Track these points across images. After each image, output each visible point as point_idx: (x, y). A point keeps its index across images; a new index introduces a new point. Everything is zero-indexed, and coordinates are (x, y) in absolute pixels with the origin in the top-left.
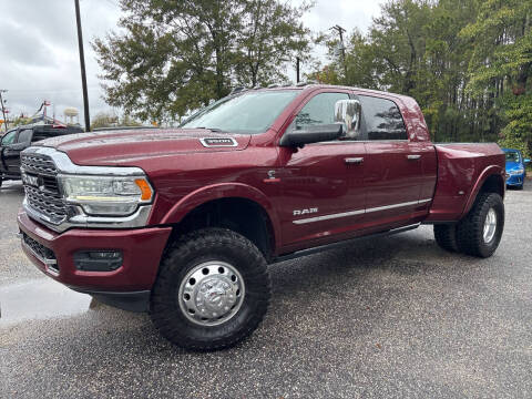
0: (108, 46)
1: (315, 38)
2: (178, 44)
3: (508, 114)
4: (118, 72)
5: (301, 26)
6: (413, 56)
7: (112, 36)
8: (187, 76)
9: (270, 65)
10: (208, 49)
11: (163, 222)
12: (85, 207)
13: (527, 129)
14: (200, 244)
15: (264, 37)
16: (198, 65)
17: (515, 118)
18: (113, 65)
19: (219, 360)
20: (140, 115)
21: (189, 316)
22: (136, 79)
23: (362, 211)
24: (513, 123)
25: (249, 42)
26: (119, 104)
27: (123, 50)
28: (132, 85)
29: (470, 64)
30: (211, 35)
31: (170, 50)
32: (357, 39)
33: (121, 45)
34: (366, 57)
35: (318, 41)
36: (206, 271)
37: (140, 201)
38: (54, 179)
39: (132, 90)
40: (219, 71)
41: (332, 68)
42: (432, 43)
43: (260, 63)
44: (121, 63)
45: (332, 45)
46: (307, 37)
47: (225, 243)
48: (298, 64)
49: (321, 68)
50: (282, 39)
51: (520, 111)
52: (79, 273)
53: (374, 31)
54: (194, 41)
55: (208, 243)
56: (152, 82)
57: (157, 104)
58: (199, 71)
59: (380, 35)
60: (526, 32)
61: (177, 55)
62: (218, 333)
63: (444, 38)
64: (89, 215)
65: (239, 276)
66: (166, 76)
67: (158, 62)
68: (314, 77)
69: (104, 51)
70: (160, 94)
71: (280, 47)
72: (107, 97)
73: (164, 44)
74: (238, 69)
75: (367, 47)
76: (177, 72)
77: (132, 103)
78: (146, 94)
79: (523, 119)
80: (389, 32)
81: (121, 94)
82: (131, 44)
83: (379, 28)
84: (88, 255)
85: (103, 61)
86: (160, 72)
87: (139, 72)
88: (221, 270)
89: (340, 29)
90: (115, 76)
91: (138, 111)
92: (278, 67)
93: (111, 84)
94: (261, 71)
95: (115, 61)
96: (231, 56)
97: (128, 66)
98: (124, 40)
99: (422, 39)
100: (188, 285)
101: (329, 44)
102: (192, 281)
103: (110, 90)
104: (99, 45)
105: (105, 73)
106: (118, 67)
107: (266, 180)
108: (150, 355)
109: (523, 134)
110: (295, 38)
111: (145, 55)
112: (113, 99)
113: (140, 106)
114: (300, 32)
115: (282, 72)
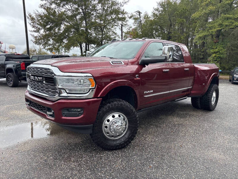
0: (35, 17)
1: (129, 16)
2: (68, 17)
3: (212, 51)
4: (39, 29)
5: (124, 10)
6: (171, 25)
7: (37, 13)
8: (71, 32)
9: (109, 27)
10: (81, 19)
11: (99, 96)
12: (66, 90)
13: (220, 57)
14: (112, 105)
15: (106, 15)
16: (77, 27)
17: (214, 53)
18: (37, 26)
19: (119, 153)
20: (49, 49)
21: (106, 135)
22: (47, 32)
23: (168, 92)
24: (214, 55)
25: (100, 17)
26: (40, 44)
27: (42, 19)
28: (46, 35)
29: (196, 29)
30: (82, 13)
31: (64, 20)
32: (146, 17)
33: (40, 16)
34: (151, 25)
35: (130, 18)
36: (113, 117)
37: (90, 87)
38: (52, 78)
39: (46, 38)
40: (86, 30)
41: (135, 29)
42: (179, 20)
43: (105, 27)
44: (41, 25)
45: (136, 19)
46: (126, 16)
47: (121, 104)
48: (122, 27)
49: (131, 29)
50: (115, 16)
51: (217, 50)
52: (63, 118)
53: (154, 14)
54: (75, 16)
55: (115, 105)
56: (55, 35)
57: (57, 44)
58: (77, 30)
59: (157, 15)
60: (219, 16)
61: (67, 22)
62: (118, 142)
63: (183, 18)
65: (126, 119)
66: (62, 32)
67: (58, 25)
68: (128, 33)
69: (33, 19)
70: (59, 39)
71: (114, 20)
72: (34, 40)
73: (62, 16)
74: (95, 29)
75: (151, 20)
76: (67, 30)
77: (46, 43)
78: (53, 39)
79: (218, 53)
80: (160, 14)
81: (41, 39)
82: (46, 16)
83: (157, 12)
84: (68, 110)
85: (32, 24)
86: (59, 29)
87: (50, 29)
88: (119, 116)
89: (139, 12)
90: (38, 31)
91: (49, 47)
92: (112, 29)
93: (36, 34)
94: (105, 30)
95: (38, 24)
96: (92, 23)
97: (44, 26)
98: (42, 14)
99: (174, 18)
100: (106, 122)
101: (134, 19)
102: (108, 121)
103: (36, 37)
104: (30, 16)
105: (33, 29)
106: (39, 27)
107: (135, 79)
108: (91, 152)
109: (218, 60)
110: (120, 16)
111: (53, 22)
112: (37, 42)
113: (50, 45)
114: (123, 13)
115: (114, 31)
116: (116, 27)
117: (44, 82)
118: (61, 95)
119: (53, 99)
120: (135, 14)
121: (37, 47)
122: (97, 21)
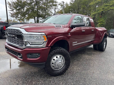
0: (11, 3)
1: (59, 4)
2: (28, 4)
3: (99, 21)
4: (13, 9)
5: (56, 1)
6: (79, 9)
7: (12, 1)
8: (30, 11)
9: (48, 9)
10: (35, 5)
11: (49, 46)
12: (30, 43)
13: (102, 24)
14: (56, 51)
15: (47, 3)
16: (33, 8)
17: (100, 22)
18: (12, 8)
20: (19, 20)
21: (53, 68)
22: (18, 11)
25: (44, 4)
26: (14, 17)
27: (15, 4)
28: (17, 13)
29: (91, 11)
30: (35, 2)
31: (26, 5)
32: (67, 5)
33: (14, 3)
34: (69, 8)
35: (59, 5)
36: (57, 57)
37: (44, 41)
38: (21, 36)
39: (17, 14)
40: (37, 10)
41: (61, 11)
42: (83, 6)
43: (47, 9)
44: (14, 7)
45: (62, 5)
46: (57, 4)
47: (61, 50)
48: (55, 9)
49: (59, 10)
50: (52, 4)
51: (101, 21)
52: (28, 59)
53: (71, 3)
54: (31, 3)
55: (58, 50)
56: (22, 12)
57: (23, 17)
58: (33, 10)
59: (72, 4)
60: (102, 4)
61: (27, 6)
62: (59, 71)
63: (85, 5)
64: (31, 45)
65: (64, 58)
66: (25, 11)
67: (23, 7)
68: (58, 12)
69: (10, 4)
70: (24, 15)
71: (51, 6)
72: (11, 15)
73: (25, 3)
74: (42, 10)
75: (69, 6)
76: (28, 10)
77: (17, 17)
78: (20, 15)
80: (74, 3)
81: (14, 14)
82: (17, 3)
83: (72, 2)
84: (31, 54)
85: (10, 7)
86: (24, 10)
87: (19, 10)
88: (60, 57)
89: (63, 2)
90: (13, 10)
91: (18, 19)
92: (50, 10)
93: (12, 12)
94: (46, 10)
95: (13, 7)
96: (40, 7)
97: (16, 8)
98: (15, 2)
99: (80, 5)
100: (53, 60)
101: (61, 5)
103: (12, 14)
104: (9, 3)
105: (10, 9)
106: (13, 8)
107: (68, 36)
108: (44, 78)
109: (101, 26)
110: (54, 4)
111: (20, 6)
113: (19, 18)
114: (56, 2)
115: (51, 11)
116: (52, 9)
117: (16, 38)
118: (26, 46)
119: (22, 48)
120: (61, 3)
121: (13, 19)
122: (43, 6)
